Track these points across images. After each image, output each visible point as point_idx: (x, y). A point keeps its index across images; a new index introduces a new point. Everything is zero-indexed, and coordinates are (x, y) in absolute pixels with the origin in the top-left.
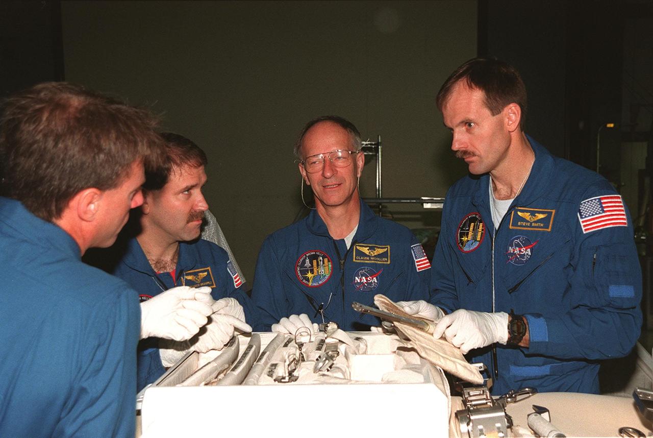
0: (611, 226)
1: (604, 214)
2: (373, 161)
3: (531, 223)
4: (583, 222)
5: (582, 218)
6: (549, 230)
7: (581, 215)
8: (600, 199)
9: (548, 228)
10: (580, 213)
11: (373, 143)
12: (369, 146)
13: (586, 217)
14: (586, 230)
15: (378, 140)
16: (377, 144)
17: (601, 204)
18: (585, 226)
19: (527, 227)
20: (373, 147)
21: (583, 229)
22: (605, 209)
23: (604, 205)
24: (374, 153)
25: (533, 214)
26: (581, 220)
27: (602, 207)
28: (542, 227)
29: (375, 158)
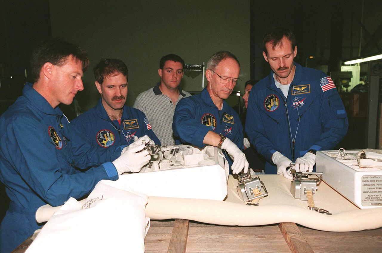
0: (332, 88)
1: (329, 84)
2: (201, 74)
3: (301, 91)
4: (323, 87)
5: (322, 86)
6: (310, 92)
7: (321, 85)
8: (327, 78)
9: (309, 91)
10: (321, 84)
11: (201, 65)
12: (199, 67)
13: (323, 85)
14: (324, 90)
15: (203, 64)
16: (203, 66)
17: (327, 80)
18: (323, 89)
19: (299, 93)
20: (201, 67)
21: (323, 90)
22: (329, 82)
23: (328, 80)
24: (201, 70)
25: (301, 88)
26: (322, 87)
27: (328, 81)
28: (306, 92)
29: (202, 72)
